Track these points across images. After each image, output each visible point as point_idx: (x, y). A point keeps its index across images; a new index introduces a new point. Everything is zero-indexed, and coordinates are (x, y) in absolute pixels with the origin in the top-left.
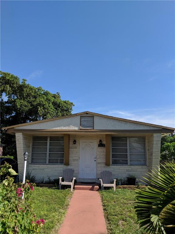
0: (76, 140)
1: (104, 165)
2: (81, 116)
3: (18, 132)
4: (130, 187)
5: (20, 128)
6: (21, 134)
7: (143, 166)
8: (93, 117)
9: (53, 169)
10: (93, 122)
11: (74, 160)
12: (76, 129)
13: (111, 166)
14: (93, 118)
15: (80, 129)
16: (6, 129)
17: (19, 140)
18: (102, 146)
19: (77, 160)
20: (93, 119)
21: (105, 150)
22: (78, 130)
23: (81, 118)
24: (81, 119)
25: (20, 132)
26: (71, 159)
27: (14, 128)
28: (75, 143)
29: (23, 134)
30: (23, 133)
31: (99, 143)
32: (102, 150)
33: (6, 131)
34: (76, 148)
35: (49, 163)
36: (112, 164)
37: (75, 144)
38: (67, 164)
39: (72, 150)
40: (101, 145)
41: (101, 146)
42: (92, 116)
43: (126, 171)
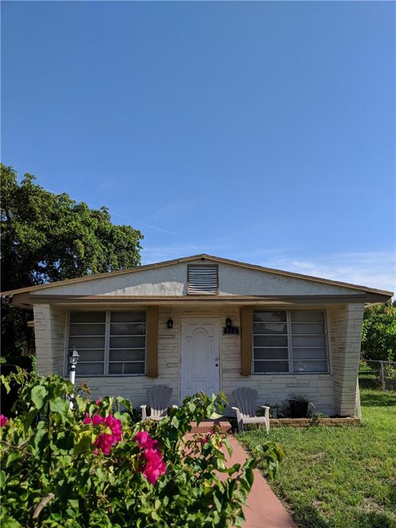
0: (173, 320)
1: (237, 375)
2: (189, 266)
3: (39, 303)
4: (297, 422)
5: (45, 294)
6: (48, 306)
7: (321, 375)
8: (217, 266)
9: (120, 388)
10: (217, 278)
11: (169, 365)
12: (178, 295)
13: (253, 377)
14: (217, 270)
15: (188, 295)
16: (10, 297)
17: (42, 321)
18: (233, 333)
19: (176, 365)
20: (217, 272)
21: (239, 341)
22: (182, 297)
23: (188, 269)
24: (188, 272)
25: (44, 303)
26: (160, 362)
27: (31, 293)
28: (170, 325)
29: (53, 308)
30: (51, 305)
31: (225, 326)
32: (233, 341)
33: (11, 300)
34: (173, 337)
35: (110, 373)
36: (255, 372)
37: (171, 327)
38: (154, 374)
39: (165, 341)
40: (229, 329)
41: (229, 333)
42: (214, 266)
43: (287, 387)
